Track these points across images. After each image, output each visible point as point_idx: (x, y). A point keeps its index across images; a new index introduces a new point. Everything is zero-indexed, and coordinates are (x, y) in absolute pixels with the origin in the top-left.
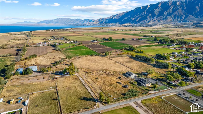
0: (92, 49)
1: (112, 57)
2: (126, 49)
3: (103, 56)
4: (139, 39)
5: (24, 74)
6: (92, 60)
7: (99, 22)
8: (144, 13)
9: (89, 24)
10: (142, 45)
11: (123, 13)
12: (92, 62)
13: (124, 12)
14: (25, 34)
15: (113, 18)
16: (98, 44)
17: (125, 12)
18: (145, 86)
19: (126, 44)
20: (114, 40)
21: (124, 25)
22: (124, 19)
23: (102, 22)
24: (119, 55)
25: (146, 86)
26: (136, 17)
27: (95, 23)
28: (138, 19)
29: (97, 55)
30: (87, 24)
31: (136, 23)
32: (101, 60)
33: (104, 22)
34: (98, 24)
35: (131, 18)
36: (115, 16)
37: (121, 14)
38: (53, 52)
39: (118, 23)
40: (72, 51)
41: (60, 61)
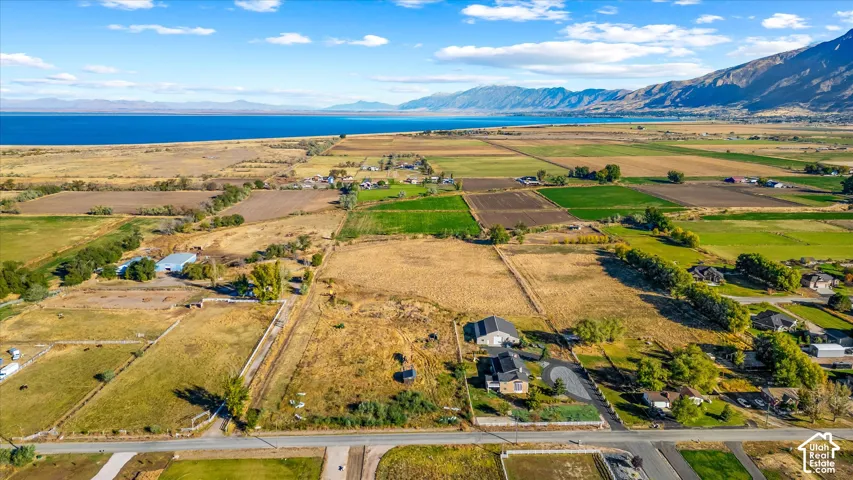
0: (474, 213)
1: (516, 252)
2: (632, 223)
3: (483, 242)
4: (759, 182)
5: (127, 276)
6: (418, 255)
7: (647, 101)
9: (600, 111)
10: (744, 208)
11: (773, 58)
12: (411, 260)
13: (779, 55)
14: (302, 145)
15: (720, 83)
16: (532, 192)
17: (787, 53)
18: (496, 389)
19: (659, 200)
20: (624, 179)
21: (768, 114)
22: (772, 88)
23: (660, 102)
24: (563, 243)
25: (504, 392)
26: (841, 74)
27: (626, 105)
29: (464, 237)
30: (588, 109)
31: (840, 105)
32: (455, 257)
33: (668, 103)
34: (640, 111)
35: (815, 82)
36: (728, 72)
37: (764, 64)
38: (315, 213)
39: (739, 107)
40: (390, 214)
41: (291, 246)
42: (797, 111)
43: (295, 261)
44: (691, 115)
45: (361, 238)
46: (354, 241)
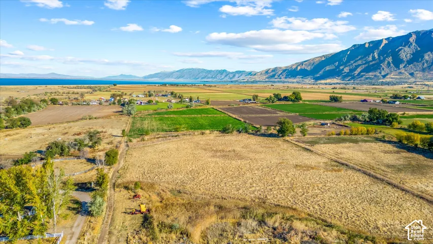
0: (234, 116)
1: (313, 143)
2: (359, 121)
3: (271, 135)
4: (382, 101)
6: (220, 148)
7: (267, 76)
8: (374, 57)
9: (245, 80)
11: (321, 57)
12: (219, 154)
13: (323, 56)
15: (299, 68)
16: (258, 106)
17: (327, 55)
19: (349, 110)
21: (323, 81)
22: (323, 70)
23: (273, 76)
24: (339, 134)
26: (352, 64)
27: (257, 78)
28: (359, 70)
29: (246, 132)
30: (239, 80)
31: (353, 78)
32: (261, 149)
33: (276, 77)
34: (264, 80)
35: (341, 68)
36: (302, 63)
37: (317, 60)
38: (103, 118)
39: (309, 79)
40: (168, 118)
41: (79, 144)
42: (335, 81)
43: (84, 160)
44: (289, 82)
45: (152, 135)
46: (146, 138)
